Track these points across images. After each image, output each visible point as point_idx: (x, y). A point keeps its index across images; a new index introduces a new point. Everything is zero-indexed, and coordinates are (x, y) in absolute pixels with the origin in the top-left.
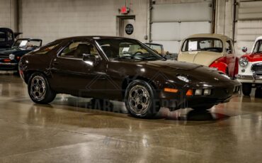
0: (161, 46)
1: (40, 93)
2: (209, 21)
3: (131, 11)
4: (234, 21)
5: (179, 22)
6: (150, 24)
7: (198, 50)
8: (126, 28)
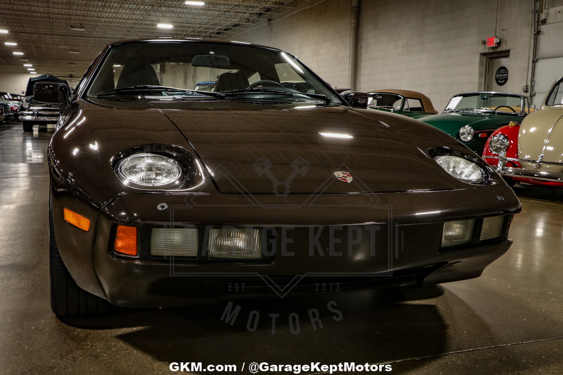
0: (524, 98)
3: (503, 43)
6: (533, 62)
8: (497, 74)
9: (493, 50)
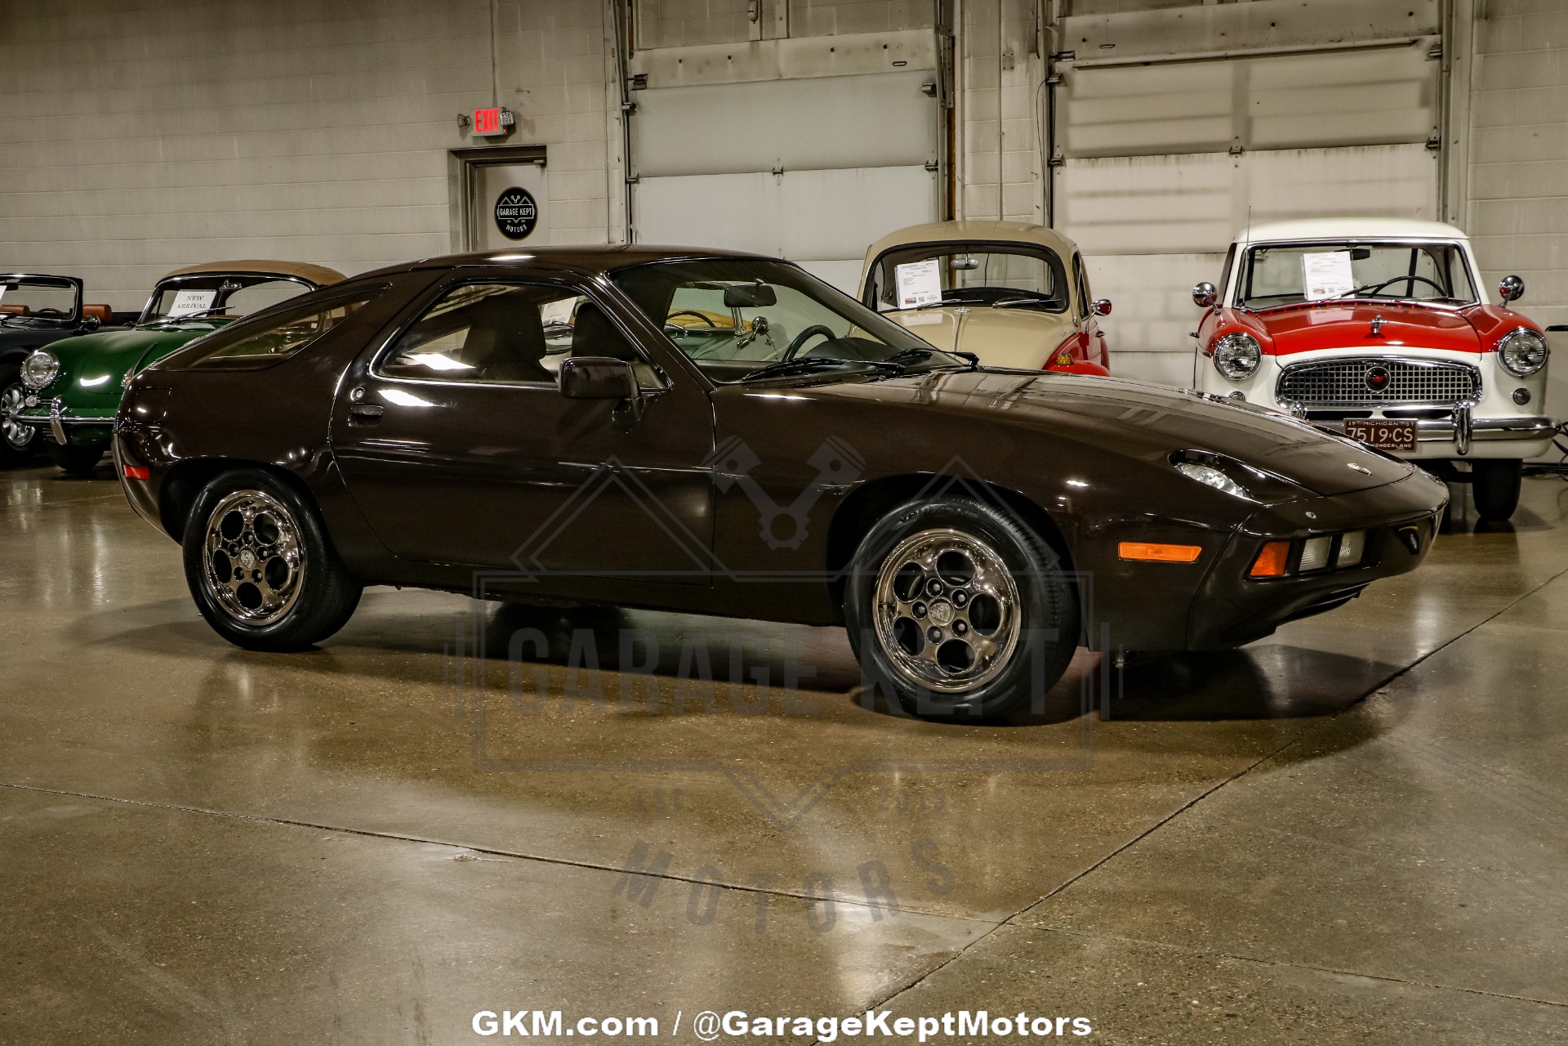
1: (266, 591)
2: (927, 163)
3: (523, 125)
4: (1048, 161)
5: (774, 173)
6: (626, 182)
7: (946, 301)
8: (501, 207)
9: (491, 143)
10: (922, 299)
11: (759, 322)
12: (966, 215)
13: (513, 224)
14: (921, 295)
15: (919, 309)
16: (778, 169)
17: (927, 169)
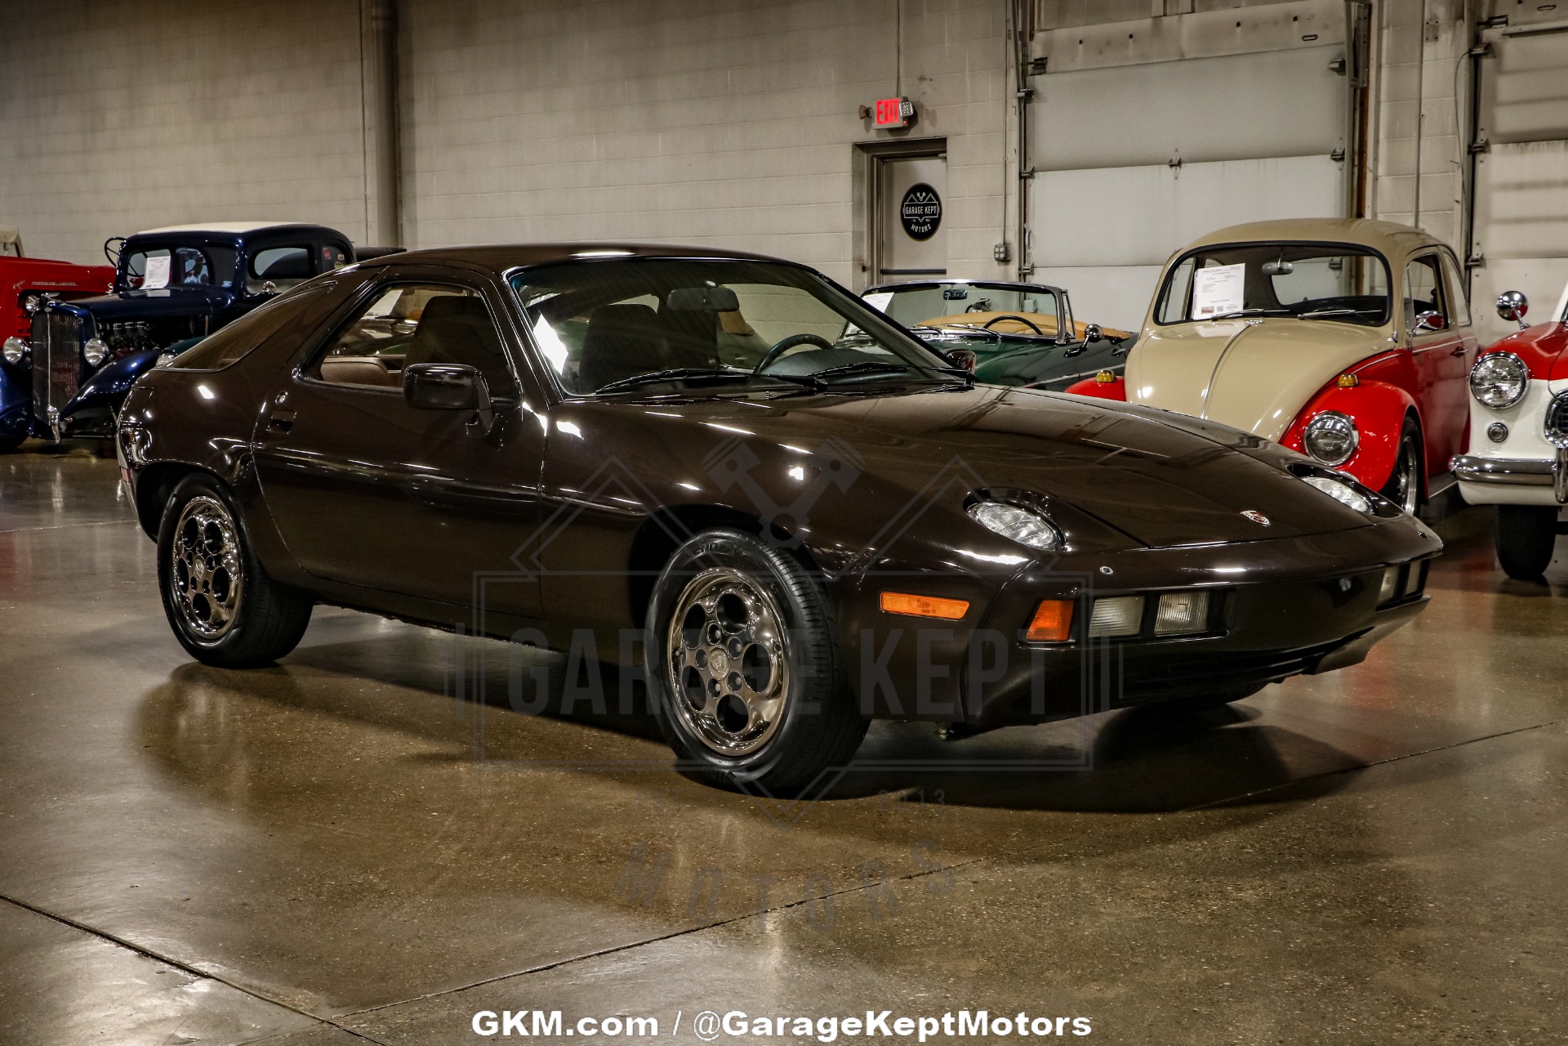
0: (1059, 294)
1: (214, 603)
2: (1334, 151)
3: (925, 116)
4: (1469, 147)
5: (1172, 166)
6: (1021, 177)
7: (1246, 311)
8: (907, 205)
9: (893, 136)
10: (1220, 309)
11: (1092, 330)
12: (1379, 210)
13: (918, 223)
14: (1220, 304)
15: (1215, 319)
16: (1175, 161)
17: (1334, 159)
